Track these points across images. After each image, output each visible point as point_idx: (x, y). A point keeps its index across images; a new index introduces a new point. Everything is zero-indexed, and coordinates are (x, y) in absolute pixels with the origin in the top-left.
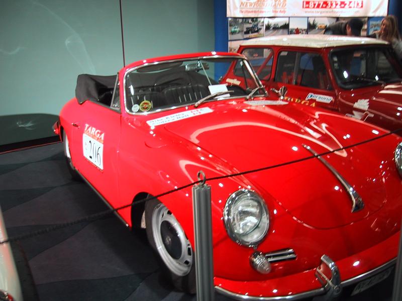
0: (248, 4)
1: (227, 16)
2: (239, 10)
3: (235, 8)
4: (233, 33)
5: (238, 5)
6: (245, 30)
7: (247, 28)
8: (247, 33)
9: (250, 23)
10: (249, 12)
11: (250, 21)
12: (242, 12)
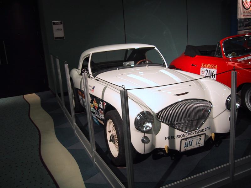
0: (247, 12)
1: (238, 18)
2: (242, 15)
3: (241, 14)
4: (240, 27)
5: (242, 13)
6: (245, 25)
7: (246, 24)
8: (245, 26)
9: (247, 22)
10: (247, 16)
11: (247, 20)
12: (244, 16)
